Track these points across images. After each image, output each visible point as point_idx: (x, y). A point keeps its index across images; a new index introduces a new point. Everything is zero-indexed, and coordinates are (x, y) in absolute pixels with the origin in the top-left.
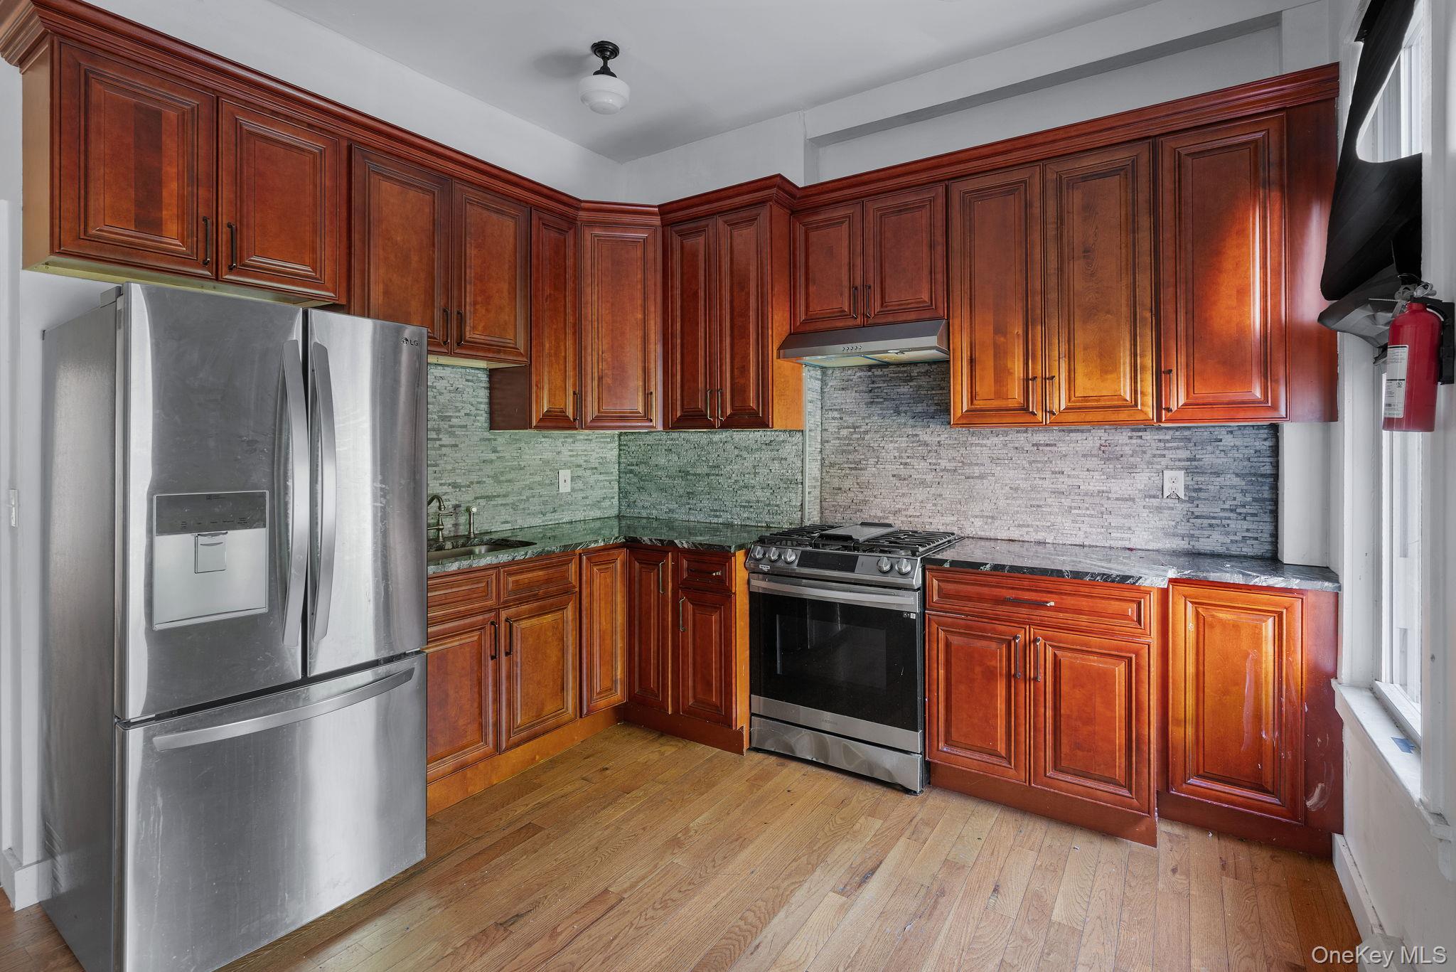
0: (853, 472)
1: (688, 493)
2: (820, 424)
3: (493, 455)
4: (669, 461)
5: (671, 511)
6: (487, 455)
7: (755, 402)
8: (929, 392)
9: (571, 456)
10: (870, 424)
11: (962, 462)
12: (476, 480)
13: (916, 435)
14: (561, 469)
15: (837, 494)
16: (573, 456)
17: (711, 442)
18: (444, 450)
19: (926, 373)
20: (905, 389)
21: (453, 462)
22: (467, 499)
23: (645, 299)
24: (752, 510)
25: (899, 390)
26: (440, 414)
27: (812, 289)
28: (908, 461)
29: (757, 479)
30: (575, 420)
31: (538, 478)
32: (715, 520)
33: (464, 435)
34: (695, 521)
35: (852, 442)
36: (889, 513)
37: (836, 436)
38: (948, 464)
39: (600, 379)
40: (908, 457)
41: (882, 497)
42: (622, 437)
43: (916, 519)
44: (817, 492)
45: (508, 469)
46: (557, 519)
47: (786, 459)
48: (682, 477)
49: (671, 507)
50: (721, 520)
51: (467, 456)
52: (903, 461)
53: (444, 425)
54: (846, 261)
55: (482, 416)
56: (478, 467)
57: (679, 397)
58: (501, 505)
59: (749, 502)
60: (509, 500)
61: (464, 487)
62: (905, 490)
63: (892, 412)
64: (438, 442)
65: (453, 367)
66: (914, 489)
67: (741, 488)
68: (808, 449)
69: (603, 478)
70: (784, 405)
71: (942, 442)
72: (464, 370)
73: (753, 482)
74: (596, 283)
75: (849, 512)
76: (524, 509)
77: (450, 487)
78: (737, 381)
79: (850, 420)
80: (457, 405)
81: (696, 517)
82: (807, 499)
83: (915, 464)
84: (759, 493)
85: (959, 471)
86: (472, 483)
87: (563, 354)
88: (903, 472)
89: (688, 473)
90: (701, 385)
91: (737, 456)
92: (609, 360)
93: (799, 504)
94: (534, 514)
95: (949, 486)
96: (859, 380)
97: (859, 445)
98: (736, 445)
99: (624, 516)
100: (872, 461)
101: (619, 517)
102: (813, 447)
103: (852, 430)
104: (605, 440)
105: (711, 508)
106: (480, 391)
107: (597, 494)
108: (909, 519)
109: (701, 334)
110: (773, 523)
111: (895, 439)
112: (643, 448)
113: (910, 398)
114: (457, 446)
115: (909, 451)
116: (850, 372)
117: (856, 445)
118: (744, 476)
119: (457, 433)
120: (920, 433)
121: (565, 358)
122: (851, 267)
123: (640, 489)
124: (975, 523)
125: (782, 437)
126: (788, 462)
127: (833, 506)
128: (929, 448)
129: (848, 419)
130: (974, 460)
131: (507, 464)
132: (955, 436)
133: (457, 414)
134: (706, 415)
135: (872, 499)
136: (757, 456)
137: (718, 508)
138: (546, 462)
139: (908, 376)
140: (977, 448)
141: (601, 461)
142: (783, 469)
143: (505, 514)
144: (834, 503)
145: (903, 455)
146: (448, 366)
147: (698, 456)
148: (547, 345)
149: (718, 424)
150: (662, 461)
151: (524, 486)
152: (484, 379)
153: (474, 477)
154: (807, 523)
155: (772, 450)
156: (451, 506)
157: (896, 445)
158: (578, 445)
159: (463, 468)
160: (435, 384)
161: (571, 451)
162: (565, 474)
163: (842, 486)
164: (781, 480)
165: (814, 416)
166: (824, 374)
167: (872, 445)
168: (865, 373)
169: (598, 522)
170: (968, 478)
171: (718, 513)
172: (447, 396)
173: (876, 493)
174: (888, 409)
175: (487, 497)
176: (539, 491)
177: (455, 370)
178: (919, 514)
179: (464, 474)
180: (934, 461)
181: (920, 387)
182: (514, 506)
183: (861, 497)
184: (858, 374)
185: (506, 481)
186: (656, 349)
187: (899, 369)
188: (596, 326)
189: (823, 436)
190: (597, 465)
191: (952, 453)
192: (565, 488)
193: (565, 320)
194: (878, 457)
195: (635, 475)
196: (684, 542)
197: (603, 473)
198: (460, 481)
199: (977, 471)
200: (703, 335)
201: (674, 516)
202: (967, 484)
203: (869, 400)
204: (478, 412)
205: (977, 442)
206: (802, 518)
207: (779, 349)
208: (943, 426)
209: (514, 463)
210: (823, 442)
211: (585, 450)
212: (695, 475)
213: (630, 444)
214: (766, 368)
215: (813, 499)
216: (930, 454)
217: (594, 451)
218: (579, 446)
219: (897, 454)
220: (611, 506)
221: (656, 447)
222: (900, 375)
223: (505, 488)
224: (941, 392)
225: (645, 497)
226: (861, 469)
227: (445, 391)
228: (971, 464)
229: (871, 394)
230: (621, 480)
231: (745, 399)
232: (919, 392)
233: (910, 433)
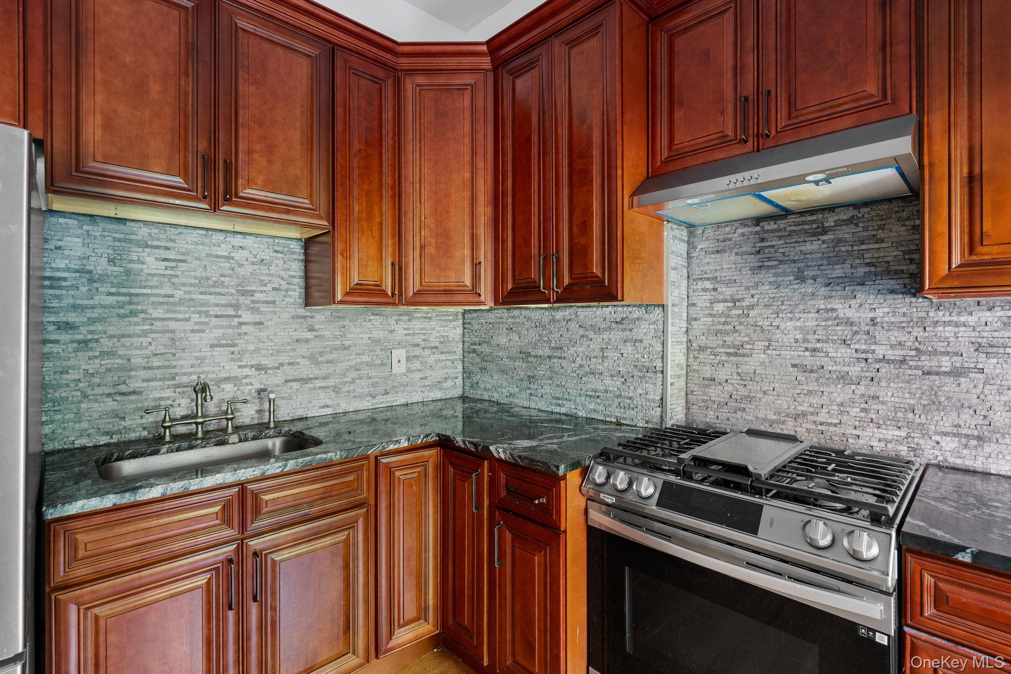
0: (732, 358)
1: (529, 377)
2: (686, 297)
3: (309, 333)
4: (510, 340)
5: (512, 395)
6: (301, 334)
7: (600, 266)
8: (855, 248)
9: (406, 335)
10: (756, 296)
11: (917, 349)
12: (287, 361)
13: (833, 310)
14: (394, 348)
15: (708, 386)
16: (409, 335)
17: (553, 320)
18: (244, 328)
19: (850, 221)
20: (813, 246)
21: (256, 341)
22: (275, 382)
23: (473, 154)
24: (599, 401)
25: (803, 248)
26: (240, 288)
27: (679, 114)
28: (819, 345)
29: (606, 364)
30: (393, 294)
31: (365, 358)
32: (557, 409)
33: (271, 312)
34: (535, 409)
35: (730, 320)
36: (786, 416)
37: (707, 312)
38: (890, 352)
39: (422, 248)
40: (818, 341)
41: (775, 393)
42: (466, 316)
43: (832, 429)
44: (682, 383)
45: (328, 349)
46: (390, 402)
47: (641, 341)
48: (523, 358)
49: (512, 390)
50: (563, 410)
51: (275, 335)
52: (810, 346)
53: (245, 301)
54: (730, 63)
55: (295, 290)
56: (290, 347)
57: (510, 267)
58: (320, 388)
59: (596, 392)
60: (330, 382)
61: (271, 369)
62: (813, 386)
63: (791, 278)
64: (236, 320)
65: (257, 235)
66: (827, 385)
67: (586, 374)
68: (670, 328)
69: (445, 358)
70: (638, 271)
71: (879, 320)
72: (271, 240)
73: (601, 367)
74: (418, 140)
75: (725, 409)
76: (349, 392)
77: (253, 369)
78: (576, 241)
79: (728, 291)
80: (262, 278)
81: (537, 404)
82: (669, 392)
83: (831, 350)
84: (608, 381)
85: (911, 363)
86: (282, 364)
87: (378, 219)
88: (809, 360)
89: (528, 355)
90: (534, 251)
91: (582, 336)
92: (433, 226)
93: (658, 398)
94: (361, 397)
95: (892, 384)
96: (741, 238)
97: (741, 324)
98: (581, 324)
99: (467, 397)
100: (760, 345)
101: (464, 398)
102: (676, 326)
103: (730, 304)
104: (448, 318)
105: (553, 395)
106: (291, 263)
107: (437, 374)
108: (820, 427)
109: (534, 188)
110: (625, 419)
111: (797, 315)
112: (485, 326)
113: (822, 258)
114: (262, 323)
115: (820, 332)
116: (727, 229)
117: (736, 324)
118: (590, 359)
119: (261, 309)
120: (840, 306)
121: (381, 224)
122: (738, 69)
123: (483, 369)
124: (943, 444)
125: (637, 313)
126: (643, 345)
127: (703, 401)
128: (854, 328)
129: (724, 290)
130: (940, 347)
131: (327, 343)
132: (904, 310)
133: (262, 288)
134: (539, 287)
135: (759, 395)
136: (605, 337)
137: (561, 396)
138: (377, 342)
139: (818, 227)
140: (947, 329)
141: (442, 339)
142: (638, 353)
143: (324, 398)
144: (705, 398)
145: (810, 337)
146: (250, 234)
147: (540, 335)
148: (356, 208)
149: (553, 297)
150: (503, 340)
151: (348, 367)
152: (298, 251)
153: (284, 358)
154: (669, 424)
155: (624, 330)
156: (253, 391)
157: (799, 324)
158: (415, 323)
159: (269, 348)
160: (232, 254)
161: (407, 329)
162: (399, 354)
163: (715, 376)
164: (636, 366)
165: (679, 287)
166: (691, 234)
167: (760, 324)
168: (751, 229)
169: (439, 403)
170: (929, 373)
171: (560, 402)
172: (250, 268)
173: (765, 388)
174: (785, 274)
175: (301, 380)
176: (366, 372)
177: (259, 239)
178: (837, 421)
179: (272, 355)
180: (864, 347)
181: (839, 241)
182: (336, 389)
183: (743, 391)
184: (740, 231)
185: (327, 362)
186: (484, 212)
187: (803, 219)
188: (418, 188)
189: (690, 312)
190: (437, 344)
191: (897, 336)
192: (399, 369)
193: (381, 181)
194: (769, 340)
195: (478, 355)
196: (501, 450)
197: (444, 353)
198: (266, 362)
199: (946, 363)
200: (536, 189)
201: (515, 401)
202: (927, 382)
203: (756, 264)
204: (290, 286)
205: (947, 319)
206: (661, 416)
207: (632, 196)
208: (879, 296)
209: (336, 343)
210: (690, 320)
211: (424, 329)
212: (536, 357)
213: (473, 322)
214: (614, 221)
215: (676, 391)
216: (857, 337)
217: (433, 329)
218: (416, 325)
219: (799, 336)
220: (454, 386)
221: (497, 326)
222: (806, 227)
223: (325, 370)
224: (877, 246)
225: (486, 378)
226: (744, 355)
227: (246, 263)
228: (935, 353)
229: (758, 256)
230: (465, 359)
231: (587, 264)
232: (836, 249)
233: (822, 307)
